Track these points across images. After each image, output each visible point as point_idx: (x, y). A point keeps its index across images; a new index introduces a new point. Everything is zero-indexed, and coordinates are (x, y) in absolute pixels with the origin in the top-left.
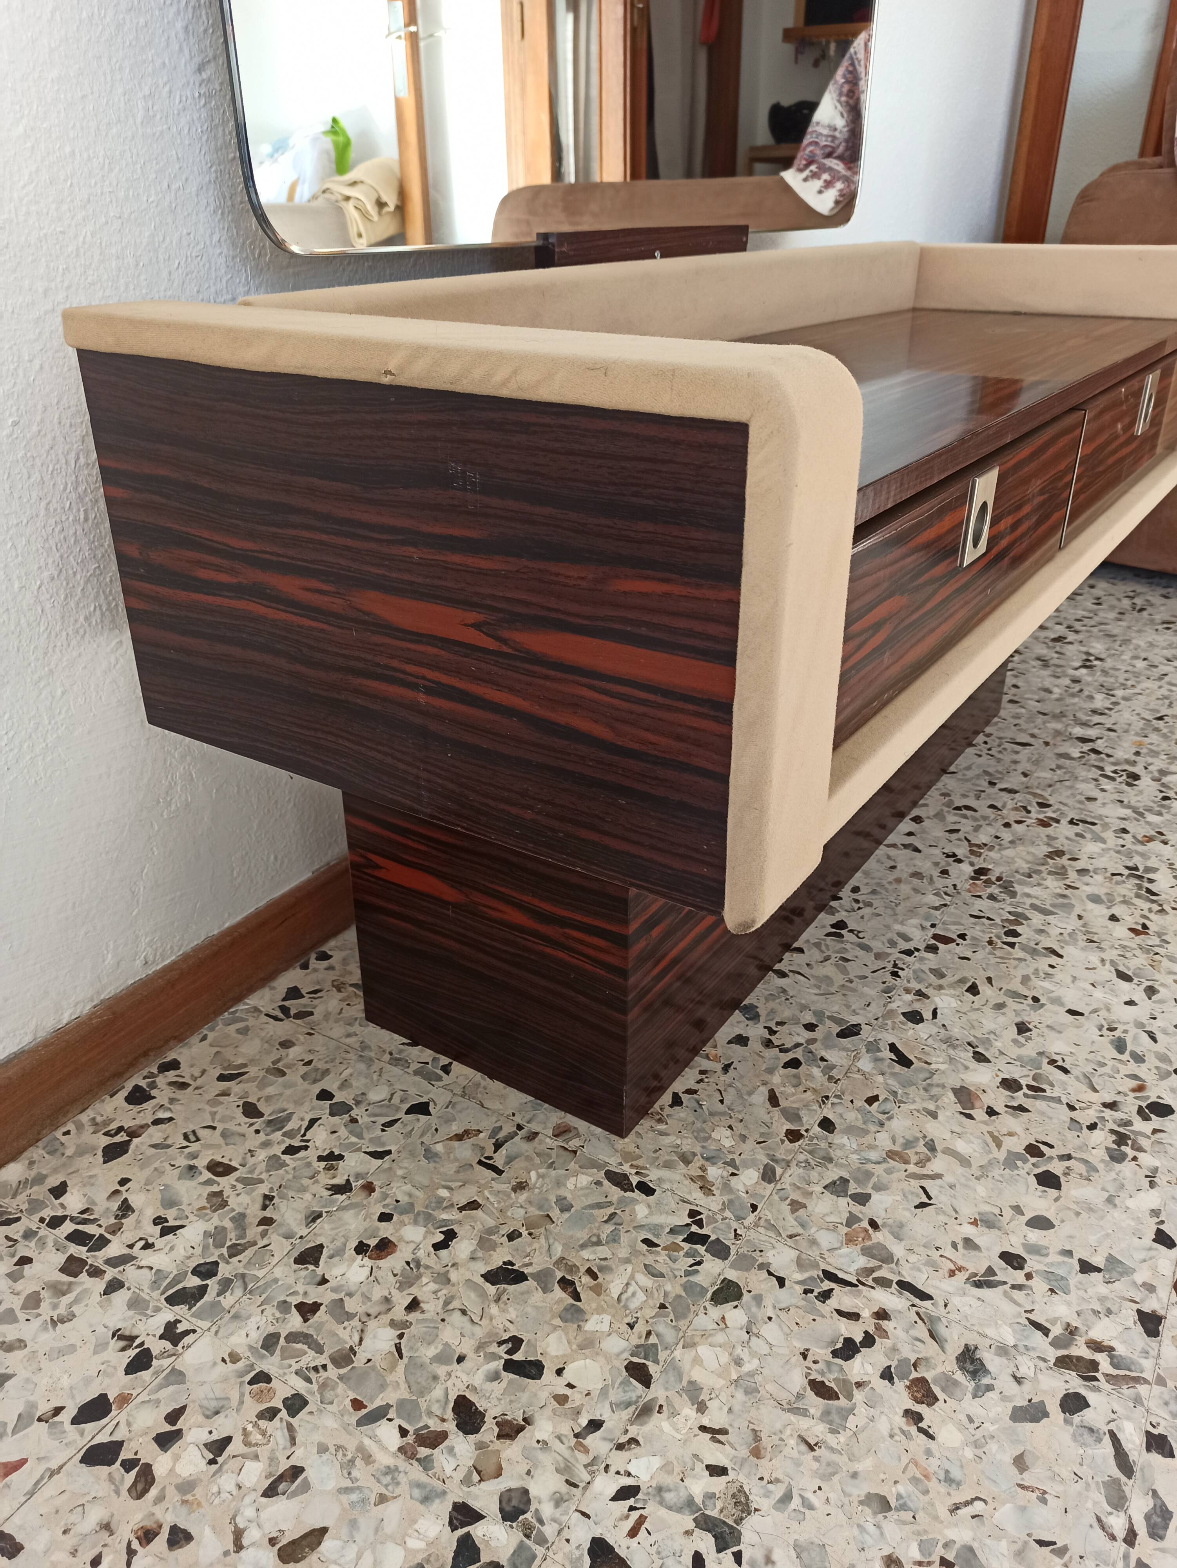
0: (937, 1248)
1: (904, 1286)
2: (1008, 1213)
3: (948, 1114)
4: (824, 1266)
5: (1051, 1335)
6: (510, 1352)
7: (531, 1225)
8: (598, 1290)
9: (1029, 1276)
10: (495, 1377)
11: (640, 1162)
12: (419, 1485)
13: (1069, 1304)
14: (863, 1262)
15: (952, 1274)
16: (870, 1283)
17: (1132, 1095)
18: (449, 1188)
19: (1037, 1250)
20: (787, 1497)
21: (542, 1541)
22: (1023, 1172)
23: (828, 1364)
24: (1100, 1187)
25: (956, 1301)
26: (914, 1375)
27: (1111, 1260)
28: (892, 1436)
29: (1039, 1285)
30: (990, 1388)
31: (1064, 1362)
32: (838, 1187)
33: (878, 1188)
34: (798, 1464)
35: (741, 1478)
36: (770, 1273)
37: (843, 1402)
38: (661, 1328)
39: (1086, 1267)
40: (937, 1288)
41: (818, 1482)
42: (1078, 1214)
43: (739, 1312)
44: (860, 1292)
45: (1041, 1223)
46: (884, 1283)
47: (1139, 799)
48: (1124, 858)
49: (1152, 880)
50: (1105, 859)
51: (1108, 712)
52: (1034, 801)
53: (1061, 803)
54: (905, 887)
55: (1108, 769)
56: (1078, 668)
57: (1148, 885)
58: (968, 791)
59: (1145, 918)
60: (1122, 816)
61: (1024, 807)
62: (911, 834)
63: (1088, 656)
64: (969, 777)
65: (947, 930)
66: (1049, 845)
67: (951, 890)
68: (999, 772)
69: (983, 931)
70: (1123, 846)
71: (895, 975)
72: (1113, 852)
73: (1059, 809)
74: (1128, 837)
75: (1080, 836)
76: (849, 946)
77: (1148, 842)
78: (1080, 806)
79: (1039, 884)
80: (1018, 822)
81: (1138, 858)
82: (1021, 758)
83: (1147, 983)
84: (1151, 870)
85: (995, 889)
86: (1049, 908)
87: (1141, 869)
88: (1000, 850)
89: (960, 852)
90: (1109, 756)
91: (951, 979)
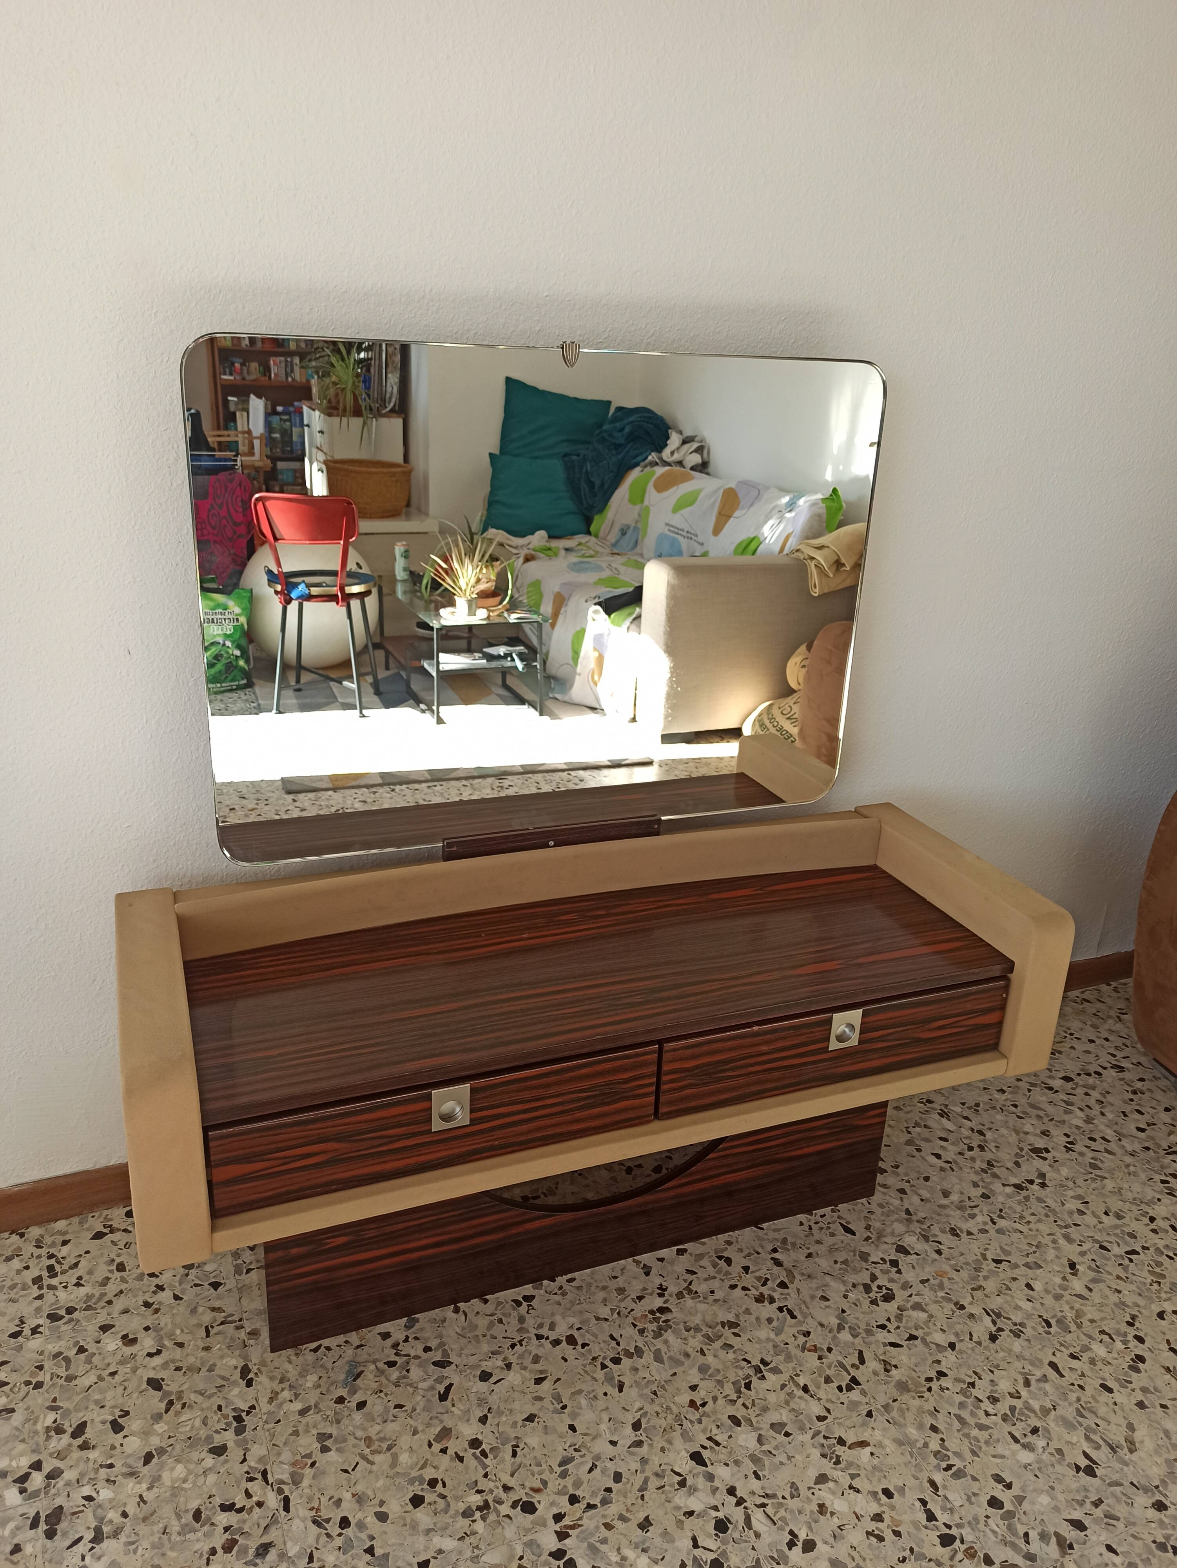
0: (323, 1494)
1: (286, 1500)
2: (377, 1501)
3: (423, 1437)
4: (268, 1467)
5: (310, 1565)
6: (120, 1417)
7: (190, 1369)
8: (177, 1414)
9: (340, 1535)
10: (104, 1422)
11: (262, 1369)
12: (38, 1445)
13: (337, 1559)
14: (286, 1477)
15: (312, 1509)
16: (275, 1488)
17: (527, 1490)
18: (182, 1331)
19: (361, 1526)
20: (133, 1543)
21: (46, 1493)
22: (412, 1488)
23: (214, 1507)
24: (435, 1521)
25: (296, 1522)
26: (237, 1537)
27: (386, 1556)
28: (195, 1552)
29: (339, 1541)
30: (256, 1565)
32: (322, 1437)
33: (338, 1450)
34: (152, 1534)
35: (128, 1524)
36: (245, 1455)
37: (198, 1526)
38: (178, 1447)
39: (370, 1551)
40: (297, 1509)
41: (149, 1546)
42: (405, 1525)
43: (213, 1461)
44: (266, 1488)
45: (382, 1517)
46: (280, 1491)
47: (861, 1316)
48: (772, 1352)
49: (763, 1378)
50: (758, 1346)
51: (964, 1235)
52: (782, 1278)
53: (798, 1290)
54: (601, 1295)
55: (879, 1282)
56: (1008, 1185)
57: (754, 1379)
58: (748, 1248)
59: (715, 1399)
60: (825, 1322)
61: (767, 1280)
62: (661, 1260)
63: (1038, 1177)
64: (766, 1237)
65: (583, 1336)
66: (737, 1316)
67: (625, 1312)
68: (794, 1244)
69: (602, 1349)
70: (787, 1344)
71: (513, 1346)
72: (771, 1344)
73: (789, 1294)
74: (801, 1339)
75: (770, 1320)
76: (515, 1314)
77: (809, 1351)
78: (808, 1300)
79: (685, 1339)
80: (744, 1288)
81: (781, 1358)
82: (829, 1241)
83: (643, 1438)
84: (776, 1371)
85: (653, 1326)
86: (665, 1357)
87: (770, 1366)
88: (700, 1302)
89: (673, 1289)
90: (899, 1272)
91: (538, 1367)
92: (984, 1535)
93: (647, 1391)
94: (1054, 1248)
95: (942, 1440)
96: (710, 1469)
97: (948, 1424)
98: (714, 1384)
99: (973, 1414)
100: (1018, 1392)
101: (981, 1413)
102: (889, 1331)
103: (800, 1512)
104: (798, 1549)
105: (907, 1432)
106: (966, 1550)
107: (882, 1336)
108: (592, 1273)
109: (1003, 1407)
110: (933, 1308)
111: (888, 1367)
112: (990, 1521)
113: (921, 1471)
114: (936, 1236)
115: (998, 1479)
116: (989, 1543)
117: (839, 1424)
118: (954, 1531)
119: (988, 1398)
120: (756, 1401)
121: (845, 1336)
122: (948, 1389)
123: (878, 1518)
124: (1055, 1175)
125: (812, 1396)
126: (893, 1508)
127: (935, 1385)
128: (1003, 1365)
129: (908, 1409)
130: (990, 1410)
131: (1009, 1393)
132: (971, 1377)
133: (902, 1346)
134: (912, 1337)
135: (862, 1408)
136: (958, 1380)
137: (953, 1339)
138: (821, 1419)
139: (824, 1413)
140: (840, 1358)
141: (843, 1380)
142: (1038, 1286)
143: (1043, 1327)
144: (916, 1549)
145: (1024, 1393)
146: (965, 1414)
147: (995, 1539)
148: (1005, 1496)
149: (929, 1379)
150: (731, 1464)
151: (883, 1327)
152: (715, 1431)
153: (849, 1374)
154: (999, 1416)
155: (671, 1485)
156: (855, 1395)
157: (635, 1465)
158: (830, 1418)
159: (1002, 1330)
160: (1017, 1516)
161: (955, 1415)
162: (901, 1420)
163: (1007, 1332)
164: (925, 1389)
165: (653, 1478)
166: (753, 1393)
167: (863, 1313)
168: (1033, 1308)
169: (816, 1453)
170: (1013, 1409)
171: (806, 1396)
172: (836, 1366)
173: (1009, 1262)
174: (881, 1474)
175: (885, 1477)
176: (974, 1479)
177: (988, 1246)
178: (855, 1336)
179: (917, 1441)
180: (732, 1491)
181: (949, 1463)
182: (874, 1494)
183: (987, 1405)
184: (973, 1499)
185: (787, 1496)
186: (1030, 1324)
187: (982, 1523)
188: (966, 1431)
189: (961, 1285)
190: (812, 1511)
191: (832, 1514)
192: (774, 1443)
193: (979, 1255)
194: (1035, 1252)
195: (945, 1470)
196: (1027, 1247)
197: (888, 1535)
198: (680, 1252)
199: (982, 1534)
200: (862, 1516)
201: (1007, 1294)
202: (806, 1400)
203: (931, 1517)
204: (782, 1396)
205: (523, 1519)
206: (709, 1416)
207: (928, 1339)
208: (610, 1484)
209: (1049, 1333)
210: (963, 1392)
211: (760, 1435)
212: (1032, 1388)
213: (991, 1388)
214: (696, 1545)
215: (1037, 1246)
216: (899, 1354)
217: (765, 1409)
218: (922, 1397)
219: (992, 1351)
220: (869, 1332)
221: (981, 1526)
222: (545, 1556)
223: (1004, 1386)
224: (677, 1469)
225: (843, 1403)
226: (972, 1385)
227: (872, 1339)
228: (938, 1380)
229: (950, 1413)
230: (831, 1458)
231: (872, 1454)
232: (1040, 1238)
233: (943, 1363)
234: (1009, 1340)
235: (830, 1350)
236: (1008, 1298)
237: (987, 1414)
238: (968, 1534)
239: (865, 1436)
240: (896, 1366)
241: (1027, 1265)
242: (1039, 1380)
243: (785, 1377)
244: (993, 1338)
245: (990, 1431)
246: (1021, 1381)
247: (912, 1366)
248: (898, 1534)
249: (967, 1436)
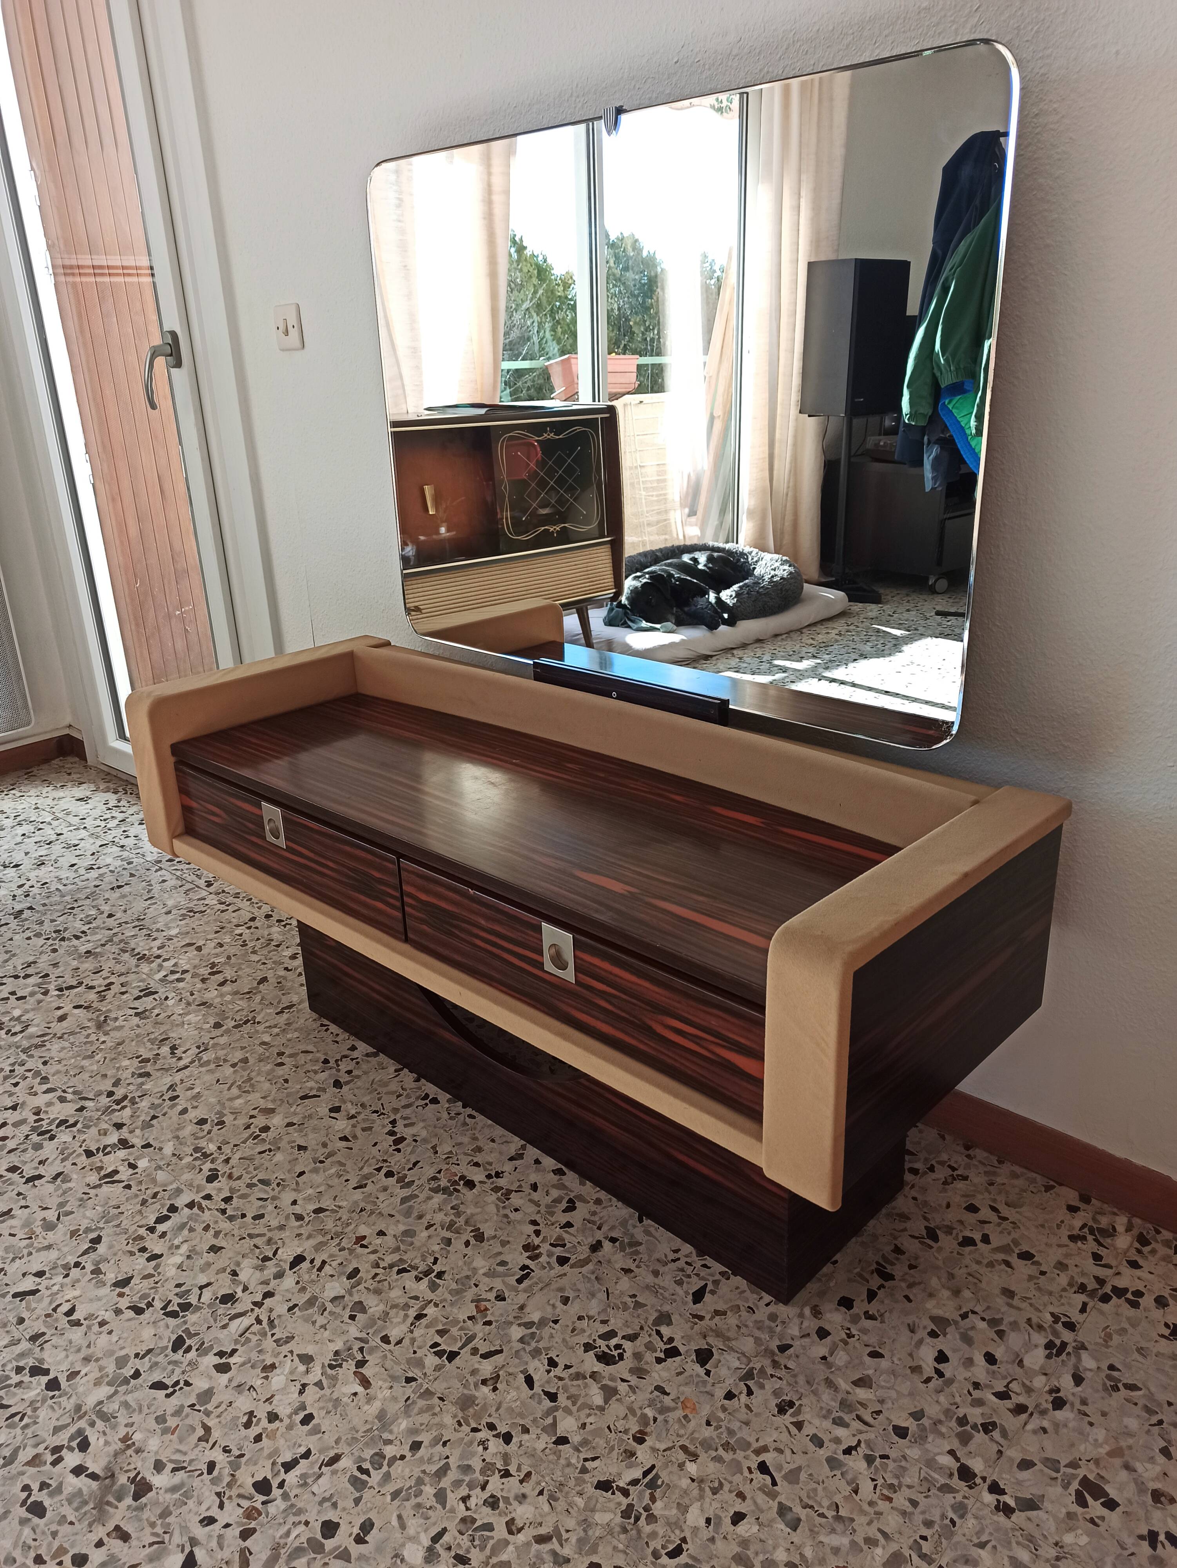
0: (196, 1080)
1: (187, 1067)
2: (196, 1105)
3: (261, 1102)
4: (211, 1049)
6: (232, 981)
8: (242, 999)
9: (164, 1100)
10: (225, 978)
11: (294, 1012)
12: (200, 965)
14: (205, 1059)
15: (182, 1080)
16: (195, 1059)
17: (229, 1172)
19: (174, 1106)
21: (166, 984)
22: (212, 1115)
23: (173, 1043)
24: (187, 1137)
25: (169, 1079)
26: (152, 1061)
28: (137, 1051)
30: (133, 1076)
31: (125, 1097)
32: (245, 1060)
33: (236, 1071)
36: (218, 1036)
37: (157, 1043)
38: (215, 1010)
39: (154, 1117)
40: (180, 1075)
43: (208, 1027)
44: (194, 1056)
45: (183, 1112)
46: (192, 1062)
47: (558, 1339)
48: (457, 1277)
49: (418, 1279)
50: (460, 1263)
51: (788, 1418)
52: (573, 1257)
53: (565, 1274)
54: (466, 1140)
55: (627, 1345)
56: (957, 1460)
57: (414, 1273)
58: (601, 1218)
59: (375, 1252)
60: (527, 1310)
61: (564, 1246)
62: (537, 1162)
63: (1017, 1499)
64: (630, 1227)
65: (408, 1145)
66: (495, 1237)
67: (454, 1160)
68: (637, 1253)
69: (397, 1161)
70: (476, 1286)
71: (376, 1112)
72: (469, 1273)
73: (552, 1268)
74: (492, 1296)
75: (503, 1263)
76: (412, 1100)
77: (477, 1307)
78: (554, 1286)
79: (440, 1210)
80: (537, 1233)
81: (454, 1286)
82: (667, 1281)
83: (307, 1219)
84: (433, 1287)
85: (444, 1183)
86: (411, 1203)
87: (438, 1281)
88: (497, 1205)
89: (501, 1182)
90: (659, 1361)
91: (359, 1132)
92: (280, 1524)
93: (362, 1205)
94: (853, 1543)
95: (403, 1457)
96: (288, 1272)
97: (430, 1459)
98: (393, 1246)
99: (457, 1484)
100: (520, 1530)
101: (463, 1491)
102: (549, 1372)
103: (260, 1352)
104: (217, 1360)
105: (400, 1421)
106: (254, 1508)
107: (537, 1368)
108: (489, 1126)
109: (485, 1515)
110: (616, 1409)
111: (493, 1382)
112: (302, 1527)
113: (349, 1445)
114: (762, 1387)
115: (367, 1526)
116: (271, 1531)
117: (385, 1356)
118: (276, 1492)
119: (492, 1496)
120: (386, 1283)
121: (517, 1332)
122: (486, 1449)
123: (273, 1417)
124: (1051, 1526)
125: (412, 1324)
126: (290, 1427)
127: (484, 1434)
128: (561, 1505)
129: (435, 1414)
130: (472, 1503)
131: (513, 1519)
132: (519, 1469)
133: (531, 1386)
134: (553, 1397)
135: (416, 1371)
136: (506, 1458)
137: (575, 1439)
138: (386, 1339)
139: (393, 1340)
140: (480, 1335)
141: (448, 1345)
142: (745, 1529)
143: (663, 1547)
144: (243, 1460)
145: (521, 1538)
146: (453, 1475)
147: (278, 1536)
148: (343, 1538)
149: (491, 1427)
150: (299, 1286)
151: (552, 1363)
152: (334, 1264)
153: (461, 1348)
154: (469, 1513)
155: (261, 1253)
156: (431, 1361)
157: (274, 1223)
158: (391, 1347)
159: (626, 1493)
160: (319, 1556)
161: (447, 1463)
162: (416, 1410)
163: (625, 1501)
164: (474, 1425)
165: (265, 1239)
166: (395, 1277)
167: (564, 1340)
168: (695, 1530)
169: (339, 1345)
170: (489, 1527)
171: (411, 1319)
172: (466, 1335)
173: (774, 1483)
174: (330, 1408)
175: (328, 1412)
176: (357, 1501)
177: (788, 1452)
178: (521, 1340)
179: (391, 1432)
180: (268, 1295)
181: (371, 1470)
182: (303, 1407)
183: (477, 1497)
184: (327, 1504)
185: (275, 1338)
186: (660, 1528)
187: (297, 1519)
188: (427, 1479)
189: (682, 1432)
190: (264, 1360)
191: (266, 1378)
192: (338, 1310)
193: (761, 1443)
194: (822, 1515)
195: (360, 1469)
196: (826, 1503)
197: (254, 1431)
198: (559, 1172)
199: (282, 1521)
200: (271, 1403)
201: (701, 1490)
202: (404, 1321)
203: (288, 1466)
204: (402, 1301)
205: (201, 1179)
206: (350, 1254)
207: (559, 1414)
208: (250, 1216)
209: (656, 1555)
210: (488, 1468)
211: (343, 1297)
212: (536, 1547)
213: (511, 1496)
214: (201, 1288)
215: (838, 1518)
216: (518, 1388)
217: (377, 1292)
218: (460, 1424)
219: (578, 1488)
220: (535, 1353)
221: (292, 1519)
222: (168, 1203)
223: (522, 1513)
224: (280, 1252)
225: (415, 1352)
226: (506, 1474)
227: (527, 1357)
228: (497, 1436)
229: (447, 1457)
230: (335, 1360)
231: (355, 1394)
232: (860, 1520)
233: (526, 1437)
234: (612, 1505)
235: (489, 1323)
236: (696, 1492)
237: (465, 1499)
238: (277, 1506)
239: (375, 1383)
240: (495, 1389)
241: (783, 1510)
242: (554, 1553)
243: (429, 1295)
244: (604, 1486)
245: (439, 1506)
246: (543, 1531)
247: (504, 1405)
248: (258, 1439)
249: (420, 1482)
